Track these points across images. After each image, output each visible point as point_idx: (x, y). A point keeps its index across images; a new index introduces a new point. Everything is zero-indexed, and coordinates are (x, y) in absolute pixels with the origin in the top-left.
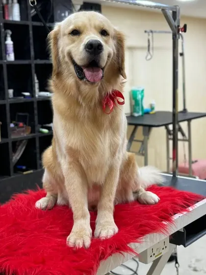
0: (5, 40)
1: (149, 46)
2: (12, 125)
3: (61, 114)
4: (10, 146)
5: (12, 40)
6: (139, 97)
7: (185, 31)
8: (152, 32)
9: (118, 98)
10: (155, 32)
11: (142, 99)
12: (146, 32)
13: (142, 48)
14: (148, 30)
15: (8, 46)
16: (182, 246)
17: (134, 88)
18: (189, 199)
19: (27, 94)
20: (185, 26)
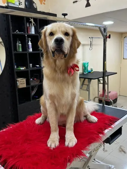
0: (28, 42)
1: (91, 44)
2: (31, 79)
3: (47, 77)
4: (31, 88)
5: (31, 42)
6: (86, 66)
7: (110, 38)
8: (92, 38)
9: (76, 68)
10: (94, 38)
11: (87, 67)
12: (89, 38)
13: (88, 45)
14: (91, 37)
15: (29, 45)
16: (108, 144)
17: (84, 62)
18: (112, 120)
19: (38, 66)
20: (110, 35)
